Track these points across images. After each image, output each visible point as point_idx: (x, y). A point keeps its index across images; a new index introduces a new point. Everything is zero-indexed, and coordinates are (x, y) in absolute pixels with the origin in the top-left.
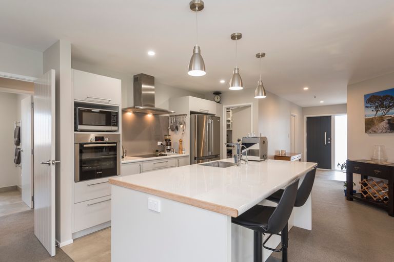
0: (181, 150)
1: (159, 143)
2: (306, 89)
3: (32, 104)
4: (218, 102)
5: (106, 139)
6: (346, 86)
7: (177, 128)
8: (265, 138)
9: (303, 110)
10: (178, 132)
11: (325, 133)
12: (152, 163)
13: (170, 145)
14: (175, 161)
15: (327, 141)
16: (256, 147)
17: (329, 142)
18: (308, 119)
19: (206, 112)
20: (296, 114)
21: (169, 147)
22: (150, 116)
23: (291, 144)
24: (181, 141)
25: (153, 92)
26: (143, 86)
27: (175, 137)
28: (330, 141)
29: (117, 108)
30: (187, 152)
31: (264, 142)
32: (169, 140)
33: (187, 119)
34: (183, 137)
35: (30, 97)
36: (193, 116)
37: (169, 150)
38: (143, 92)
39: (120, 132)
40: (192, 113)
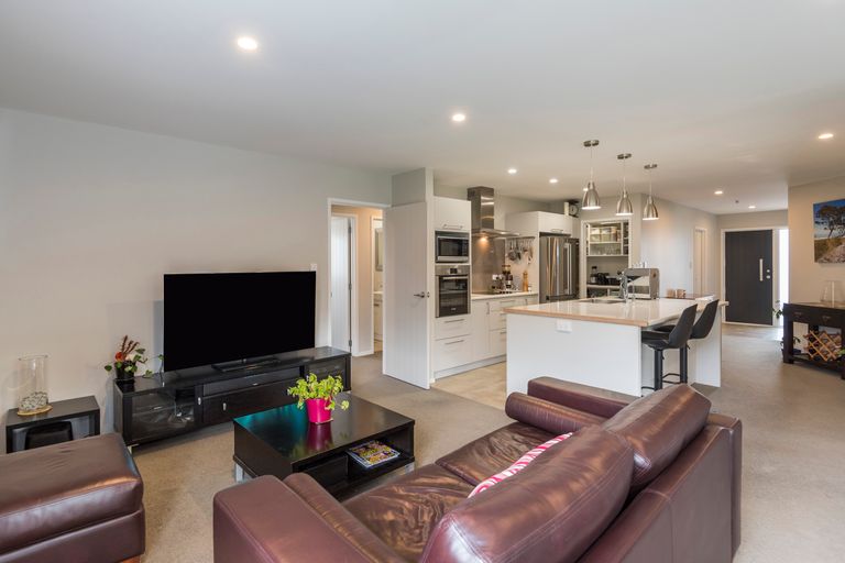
0: (525, 286)
1: (494, 277)
2: (719, 193)
3: (350, 228)
4: (574, 216)
5: (459, 272)
6: (787, 189)
7: (519, 256)
8: (657, 270)
9: (719, 219)
10: (520, 262)
11: (761, 261)
12: (498, 302)
13: (511, 279)
14: (522, 300)
15: (765, 274)
16: (644, 282)
17: (768, 277)
18: (728, 235)
19: (559, 232)
20: (705, 227)
21: (509, 282)
22: (484, 241)
23: (695, 279)
24: (525, 275)
25: (492, 203)
26: (482, 198)
27: (516, 269)
28: (771, 274)
29: (468, 234)
30: (534, 289)
31: (655, 274)
32: (509, 273)
33: (536, 245)
34: (528, 269)
35: (346, 220)
36: (544, 238)
37: (508, 286)
38: (483, 204)
39: (470, 264)
40: (542, 234)
